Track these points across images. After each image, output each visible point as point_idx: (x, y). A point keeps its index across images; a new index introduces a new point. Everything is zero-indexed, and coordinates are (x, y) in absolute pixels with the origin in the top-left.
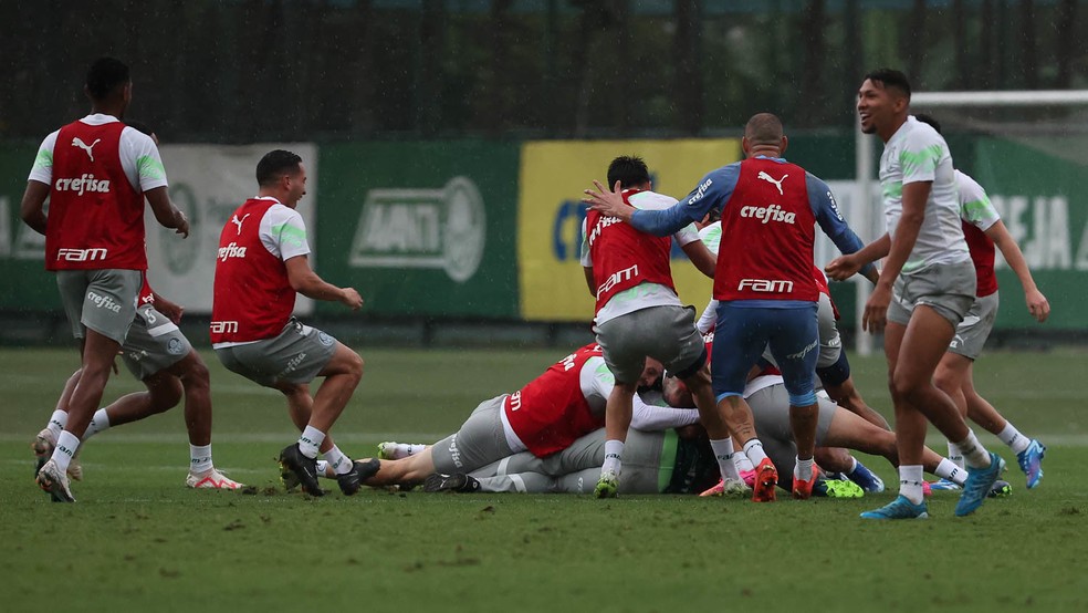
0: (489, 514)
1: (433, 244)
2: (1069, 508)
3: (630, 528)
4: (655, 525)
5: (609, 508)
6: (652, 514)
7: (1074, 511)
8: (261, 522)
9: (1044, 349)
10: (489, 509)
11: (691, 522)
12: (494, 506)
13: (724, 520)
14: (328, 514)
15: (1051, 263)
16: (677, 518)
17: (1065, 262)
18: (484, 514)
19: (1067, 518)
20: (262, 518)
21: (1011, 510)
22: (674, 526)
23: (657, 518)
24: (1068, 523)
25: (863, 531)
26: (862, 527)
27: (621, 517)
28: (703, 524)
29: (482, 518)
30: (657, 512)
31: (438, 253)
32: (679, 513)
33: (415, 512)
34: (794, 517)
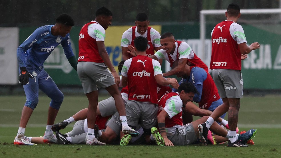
0: (79, 151)
1: (58, 61)
2: (273, 149)
3: (126, 156)
4: (134, 155)
5: (119, 149)
6: (133, 151)
7: (275, 150)
8: (2, 154)
9: (263, 95)
10: (78, 149)
11: (147, 154)
12: (80, 148)
13: (158, 153)
14: (25, 151)
15: (265, 67)
16: (142, 152)
17: (270, 66)
18: (77, 151)
19: (272, 152)
20: (3, 152)
21: (254, 149)
22: (141, 155)
23: (135, 152)
24: (273, 154)
25: (204, 156)
26: (204, 155)
27: (123, 152)
28: (150, 154)
29: (77, 152)
30: (135, 150)
31: (60, 64)
32: (142, 150)
33: (54, 150)
34: (181, 152)
